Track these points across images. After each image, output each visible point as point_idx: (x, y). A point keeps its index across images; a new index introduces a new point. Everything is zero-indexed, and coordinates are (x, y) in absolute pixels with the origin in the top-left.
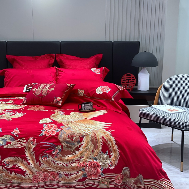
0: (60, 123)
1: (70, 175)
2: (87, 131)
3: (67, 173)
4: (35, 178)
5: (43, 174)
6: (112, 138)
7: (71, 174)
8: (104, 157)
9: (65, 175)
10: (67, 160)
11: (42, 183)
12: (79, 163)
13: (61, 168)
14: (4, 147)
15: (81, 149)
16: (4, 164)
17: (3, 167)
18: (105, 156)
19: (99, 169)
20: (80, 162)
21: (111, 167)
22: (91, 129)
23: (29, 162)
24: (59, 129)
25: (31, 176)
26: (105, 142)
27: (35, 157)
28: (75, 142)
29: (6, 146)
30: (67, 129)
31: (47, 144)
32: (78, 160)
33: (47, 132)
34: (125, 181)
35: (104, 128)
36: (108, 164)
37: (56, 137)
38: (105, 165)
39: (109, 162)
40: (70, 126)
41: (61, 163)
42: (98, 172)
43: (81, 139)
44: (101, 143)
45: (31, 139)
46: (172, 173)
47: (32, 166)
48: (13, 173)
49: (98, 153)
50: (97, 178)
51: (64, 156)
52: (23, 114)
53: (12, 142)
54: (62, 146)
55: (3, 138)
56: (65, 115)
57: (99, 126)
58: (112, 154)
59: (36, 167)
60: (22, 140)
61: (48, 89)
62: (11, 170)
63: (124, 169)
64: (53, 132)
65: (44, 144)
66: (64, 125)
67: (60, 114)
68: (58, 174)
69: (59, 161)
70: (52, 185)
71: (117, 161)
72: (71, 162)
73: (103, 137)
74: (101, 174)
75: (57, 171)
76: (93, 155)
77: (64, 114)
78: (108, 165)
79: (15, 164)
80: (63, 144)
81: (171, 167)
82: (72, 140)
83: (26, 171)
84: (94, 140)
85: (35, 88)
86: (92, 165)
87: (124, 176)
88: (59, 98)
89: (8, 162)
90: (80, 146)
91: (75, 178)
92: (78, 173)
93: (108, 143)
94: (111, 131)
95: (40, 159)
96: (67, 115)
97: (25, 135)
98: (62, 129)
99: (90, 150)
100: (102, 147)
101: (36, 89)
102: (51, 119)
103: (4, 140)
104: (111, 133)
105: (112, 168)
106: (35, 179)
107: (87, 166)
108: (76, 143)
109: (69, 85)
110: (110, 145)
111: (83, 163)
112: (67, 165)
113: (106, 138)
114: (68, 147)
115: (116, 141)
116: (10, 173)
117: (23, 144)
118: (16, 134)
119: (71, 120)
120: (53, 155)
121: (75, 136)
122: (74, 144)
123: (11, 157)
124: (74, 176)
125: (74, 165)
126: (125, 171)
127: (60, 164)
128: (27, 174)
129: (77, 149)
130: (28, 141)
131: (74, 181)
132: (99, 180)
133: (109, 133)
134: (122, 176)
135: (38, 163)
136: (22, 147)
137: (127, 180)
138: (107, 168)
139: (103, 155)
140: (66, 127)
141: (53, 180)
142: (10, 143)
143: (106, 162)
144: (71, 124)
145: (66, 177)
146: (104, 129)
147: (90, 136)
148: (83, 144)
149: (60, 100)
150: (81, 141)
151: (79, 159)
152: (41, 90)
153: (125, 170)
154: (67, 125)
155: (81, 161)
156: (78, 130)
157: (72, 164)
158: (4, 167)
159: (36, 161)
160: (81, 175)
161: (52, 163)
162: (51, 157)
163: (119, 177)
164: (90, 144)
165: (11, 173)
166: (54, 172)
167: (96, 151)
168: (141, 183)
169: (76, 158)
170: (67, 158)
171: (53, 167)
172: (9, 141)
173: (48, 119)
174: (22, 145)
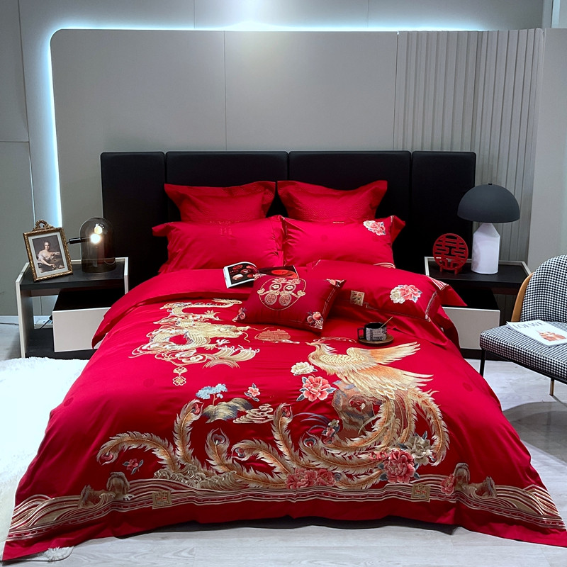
0: (332, 373)
1: (356, 476)
2: (385, 392)
3: (351, 472)
4: (292, 480)
5: (306, 473)
6: (435, 407)
7: (359, 475)
8: (419, 443)
9: (347, 475)
10: (351, 448)
11: (303, 490)
12: (373, 454)
13: (339, 463)
14: (234, 421)
15: (377, 427)
16: (235, 454)
17: (233, 459)
18: (422, 441)
19: (411, 466)
20: (375, 452)
21: (434, 462)
22: (393, 387)
23: (281, 449)
24: (332, 388)
25: (284, 477)
26: (421, 414)
27: (291, 442)
28: (364, 413)
29: (237, 420)
30: (347, 387)
31: (313, 416)
32: (371, 449)
33: (311, 393)
34: (459, 489)
35: (418, 387)
36: (428, 457)
37: (329, 403)
38: (422, 458)
39: (429, 452)
40: (352, 381)
41: (339, 454)
42: (408, 471)
43: (376, 408)
44: (415, 417)
45: (282, 406)
46: (550, 472)
47: (286, 458)
48: (252, 471)
49: (408, 436)
50: (407, 482)
51: (345, 440)
52: (255, 352)
53: (247, 412)
54: (341, 421)
55: (231, 403)
56: (336, 355)
57: (408, 383)
58: (435, 437)
59: (293, 459)
60: (266, 407)
61: (293, 294)
62: (247, 465)
63: (457, 466)
64: (321, 393)
65: (307, 416)
66: (340, 380)
67: (327, 353)
68: (334, 474)
69: (336, 449)
70: (320, 494)
71: (444, 452)
72: (357, 452)
73: (417, 405)
74: (415, 475)
75: (331, 469)
76: (399, 440)
77: (335, 352)
78: (427, 459)
79: (255, 452)
80: (343, 418)
81: (548, 458)
82: (359, 409)
83: (275, 467)
84: (400, 410)
85: (263, 290)
86: (397, 458)
87: (457, 480)
88: (317, 314)
89: (242, 450)
90: (374, 422)
91: (365, 482)
92: (371, 472)
93: (428, 416)
94: (432, 393)
95: (301, 445)
96: (340, 355)
97: (270, 397)
98: (338, 388)
99: (393, 430)
100: (416, 423)
101: (265, 291)
102: (313, 365)
103: (234, 408)
104: (432, 396)
105: (436, 464)
106: (291, 482)
107: (387, 459)
108: (366, 416)
109: (333, 282)
110: (432, 421)
111: (381, 454)
112: (350, 458)
113: (424, 407)
114: (351, 423)
115: (442, 412)
116: (245, 470)
117: (269, 416)
118: (254, 396)
119: (351, 366)
120: (324, 438)
121: (365, 403)
122: (363, 418)
123: (248, 441)
124: (363, 478)
125: (363, 457)
126: (460, 470)
127: (337, 456)
128: (276, 473)
129: (369, 427)
130: (278, 410)
131: (364, 488)
132: (411, 487)
133: (427, 396)
134: (455, 480)
135: (298, 453)
136: (267, 421)
137: (463, 487)
138: (425, 464)
139: (418, 439)
140: (344, 383)
141: (323, 484)
142: (245, 414)
143: (424, 453)
144: (352, 376)
145: (350, 480)
146: (419, 389)
147: (392, 402)
148: (379, 418)
149: (319, 319)
150: (376, 413)
151: (373, 446)
152: (277, 294)
153: (460, 467)
154: (346, 378)
155: (377, 450)
156: (368, 389)
157: (360, 456)
158: (236, 459)
159: (293, 449)
160: (377, 476)
161: (323, 452)
162: (320, 442)
163: (448, 481)
164: (392, 418)
165: (248, 471)
166: (326, 469)
167: (404, 432)
168: (490, 494)
169: (368, 444)
170: (349, 444)
171: (325, 460)
172: (242, 409)
173: (306, 363)
174: (266, 418)
